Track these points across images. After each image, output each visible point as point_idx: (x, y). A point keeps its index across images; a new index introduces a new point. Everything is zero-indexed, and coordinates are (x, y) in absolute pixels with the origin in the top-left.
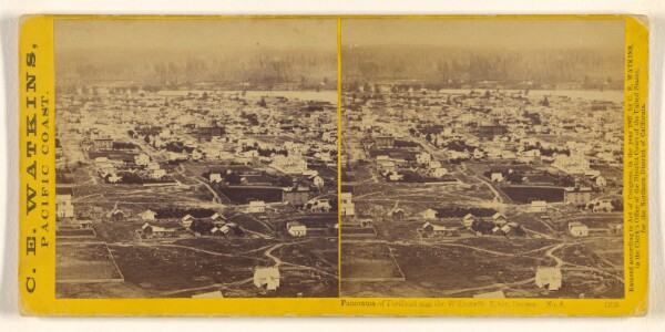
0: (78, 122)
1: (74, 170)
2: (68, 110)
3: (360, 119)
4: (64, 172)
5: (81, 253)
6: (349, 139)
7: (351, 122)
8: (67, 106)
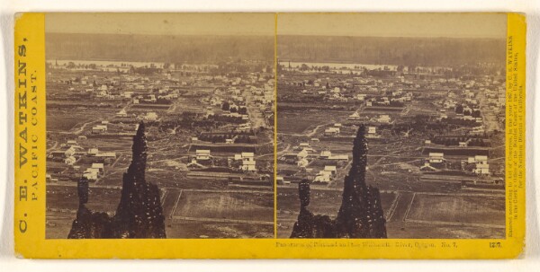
0: (262, 94)
1: (257, 133)
2: (254, 85)
3: (496, 97)
4: (249, 134)
5: (259, 200)
6: (487, 113)
7: (489, 100)
8: (254, 81)
